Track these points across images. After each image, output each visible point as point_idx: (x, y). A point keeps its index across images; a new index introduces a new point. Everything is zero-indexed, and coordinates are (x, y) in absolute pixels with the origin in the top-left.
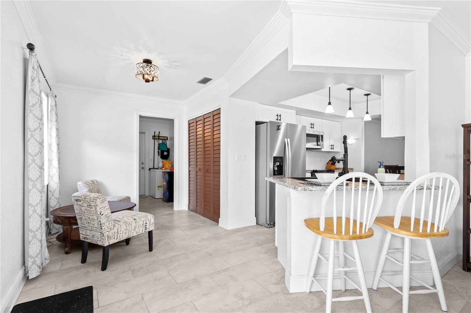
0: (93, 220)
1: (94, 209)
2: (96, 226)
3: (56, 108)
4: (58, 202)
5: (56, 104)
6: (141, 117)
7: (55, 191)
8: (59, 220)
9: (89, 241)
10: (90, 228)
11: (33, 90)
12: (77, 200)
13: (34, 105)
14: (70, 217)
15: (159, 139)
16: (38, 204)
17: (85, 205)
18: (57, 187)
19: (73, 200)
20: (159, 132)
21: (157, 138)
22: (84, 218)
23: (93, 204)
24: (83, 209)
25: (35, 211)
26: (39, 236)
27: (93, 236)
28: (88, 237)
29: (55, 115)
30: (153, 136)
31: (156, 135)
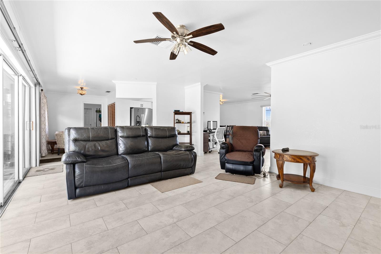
0: (62, 141)
1: (62, 137)
2: (62, 142)
3: (47, 103)
4: (48, 139)
5: (47, 101)
6: (84, 104)
7: (47, 134)
8: (50, 143)
9: (60, 148)
10: (61, 144)
11: (43, 102)
12: (56, 135)
13: (43, 107)
14: (54, 142)
15: (99, 112)
16: (44, 135)
17: (59, 136)
18: (48, 133)
19: (55, 135)
20: (99, 109)
21: (98, 111)
22: (58, 140)
23: (61, 136)
24: (58, 138)
25: (44, 137)
26: (45, 145)
27: (62, 146)
28: (60, 146)
29: (47, 106)
30: (96, 111)
31: (98, 110)
